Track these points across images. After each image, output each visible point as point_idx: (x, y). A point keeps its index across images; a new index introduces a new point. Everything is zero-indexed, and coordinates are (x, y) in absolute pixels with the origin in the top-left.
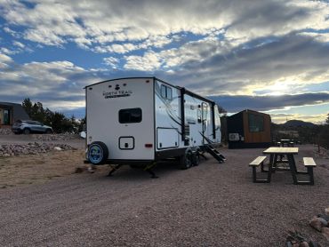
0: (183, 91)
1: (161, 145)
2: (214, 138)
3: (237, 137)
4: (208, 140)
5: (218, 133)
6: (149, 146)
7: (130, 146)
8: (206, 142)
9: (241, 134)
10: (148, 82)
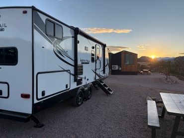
0: (76, 32)
1: (43, 93)
2: (104, 73)
3: (117, 67)
4: (99, 76)
5: (107, 69)
6: (25, 96)
7: (5, 94)
8: (97, 78)
9: (120, 65)
10: (25, 12)
